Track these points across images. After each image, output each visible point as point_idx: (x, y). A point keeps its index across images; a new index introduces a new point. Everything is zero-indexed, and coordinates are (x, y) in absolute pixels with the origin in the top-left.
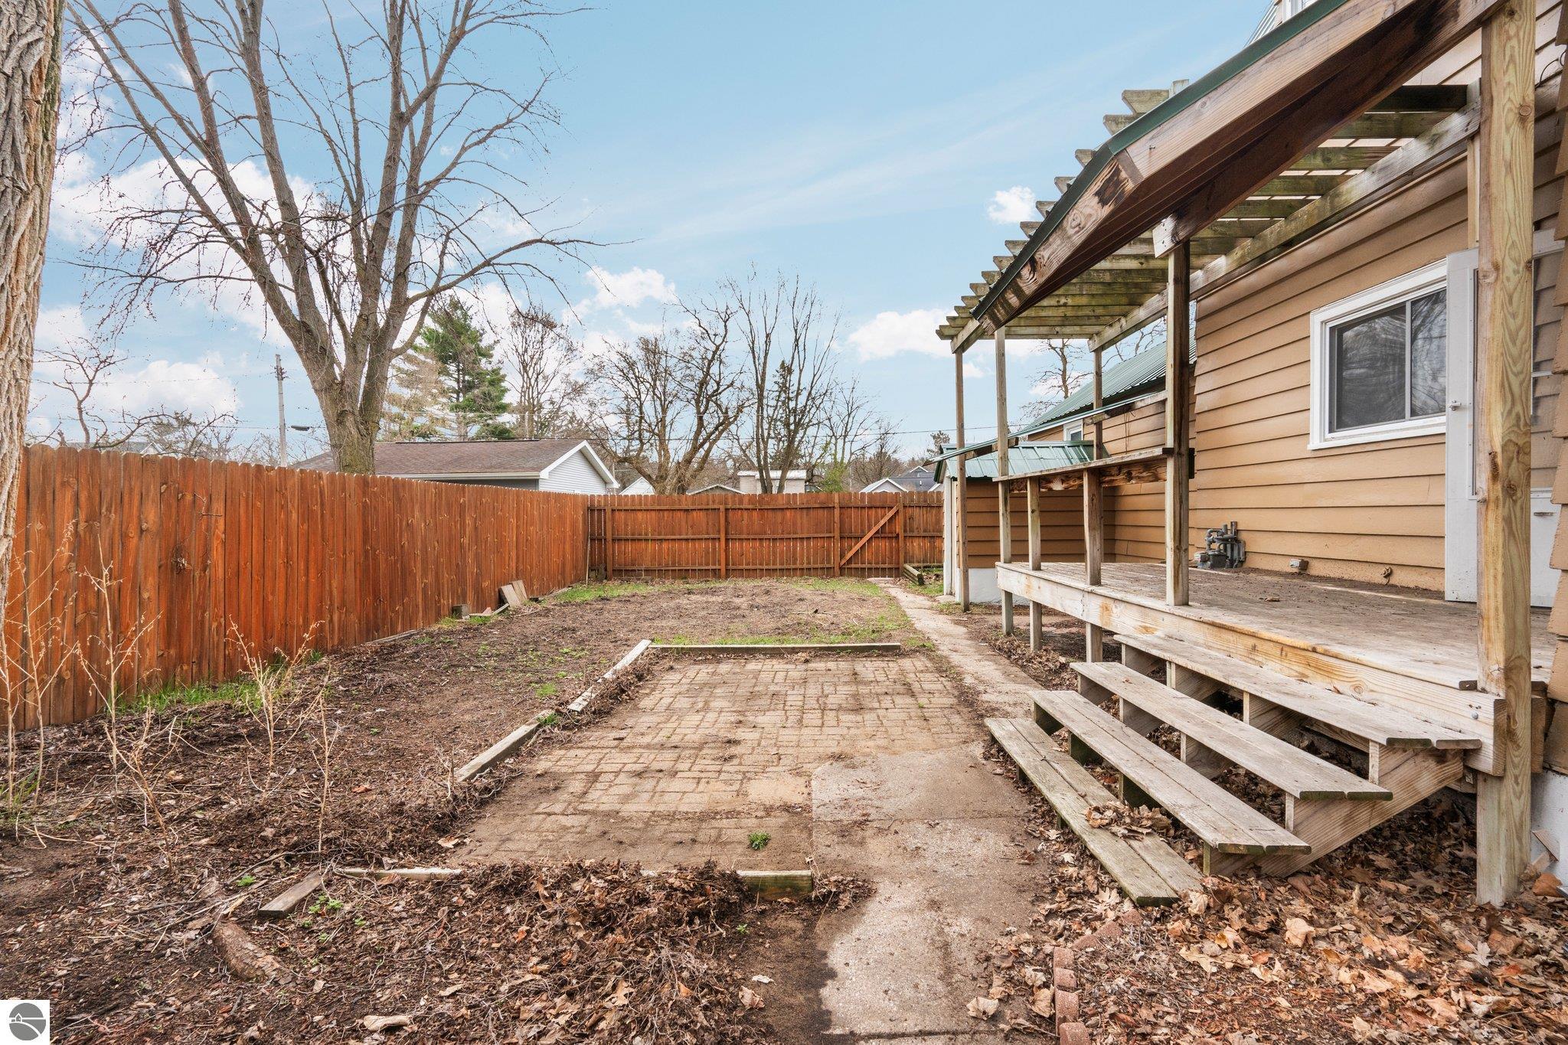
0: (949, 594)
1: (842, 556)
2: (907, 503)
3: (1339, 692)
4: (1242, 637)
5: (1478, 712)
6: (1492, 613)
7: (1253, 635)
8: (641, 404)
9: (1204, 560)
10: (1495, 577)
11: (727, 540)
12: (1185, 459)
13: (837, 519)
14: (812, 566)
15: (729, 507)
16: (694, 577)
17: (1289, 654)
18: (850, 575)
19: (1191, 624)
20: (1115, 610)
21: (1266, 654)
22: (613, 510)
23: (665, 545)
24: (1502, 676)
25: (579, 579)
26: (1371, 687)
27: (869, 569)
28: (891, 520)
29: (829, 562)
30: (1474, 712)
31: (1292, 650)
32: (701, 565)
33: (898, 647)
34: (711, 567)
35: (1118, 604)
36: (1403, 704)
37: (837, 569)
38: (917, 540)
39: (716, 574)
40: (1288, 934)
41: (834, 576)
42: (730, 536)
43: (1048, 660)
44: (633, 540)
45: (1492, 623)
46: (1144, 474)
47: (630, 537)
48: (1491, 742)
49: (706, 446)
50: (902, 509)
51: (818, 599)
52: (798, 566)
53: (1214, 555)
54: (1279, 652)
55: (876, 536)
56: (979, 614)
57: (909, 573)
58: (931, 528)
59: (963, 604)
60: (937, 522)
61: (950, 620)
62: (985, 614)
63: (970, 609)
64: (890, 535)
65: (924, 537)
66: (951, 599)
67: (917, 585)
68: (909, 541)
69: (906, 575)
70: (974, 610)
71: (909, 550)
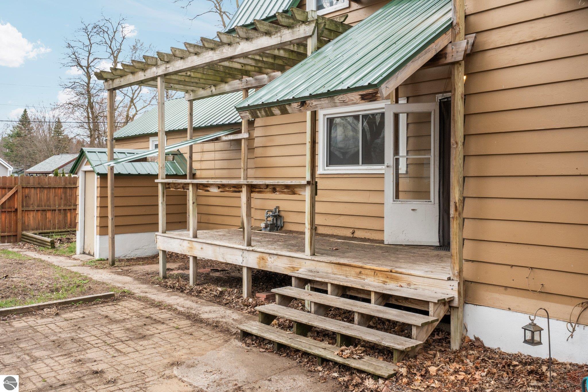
0: (82, 254)
2: (24, 185)
3: (402, 287)
4: (354, 268)
5: (453, 287)
6: (455, 255)
7: (361, 267)
9: (266, 227)
10: (456, 242)
12: (314, 186)
17: (378, 274)
19: (324, 264)
20: (269, 259)
21: (367, 275)
24: (458, 275)
26: (415, 283)
28: (11, 197)
30: (452, 287)
31: (379, 272)
33: (113, 295)
35: (272, 256)
36: (427, 288)
38: (32, 213)
40: (431, 372)
43: (211, 290)
45: (455, 257)
46: (285, 190)
48: (457, 296)
50: (20, 190)
53: (271, 224)
54: (373, 273)
56: (123, 266)
57: (34, 240)
58: (43, 204)
59: (111, 260)
60: (48, 199)
61: (110, 272)
62: (127, 266)
63: (117, 264)
64: (10, 210)
65: (38, 211)
66: (89, 257)
67: (48, 248)
68: (26, 215)
69: (28, 241)
70: (122, 264)
71: (26, 220)
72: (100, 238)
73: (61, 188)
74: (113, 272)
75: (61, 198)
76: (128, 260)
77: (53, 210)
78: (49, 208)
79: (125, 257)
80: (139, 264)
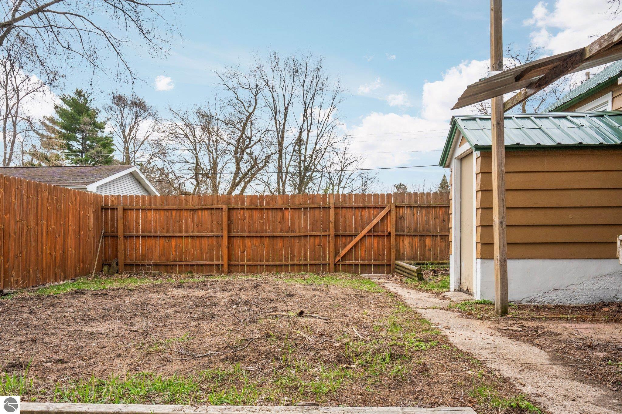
0: (458, 291)
1: (337, 254)
2: (398, 204)
8: (197, 154)
11: (230, 237)
13: (332, 218)
14: (308, 262)
15: (232, 206)
16: (198, 272)
18: (345, 271)
22: (125, 209)
23: (173, 242)
25: (86, 273)
27: (363, 265)
28: (383, 219)
29: (324, 259)
32: (206, 260)
34: (215, 263)
37: (332, 265)
38: (407, 239)
39: (219, 269)
41: (329, 272)
42: (233, 234)
44: (143, 237)
47: (140, 233)
49: (243, 184)
50: (393, 209)
51: (309, 295)
52: (296, 262)
55: (369, 235)
56: (526, 320)
57: (404, 269)
58: (421, 228)
59: (499, 304)
60: (428, 222)
61: (495, 329)
62: (533, 319)
63: (512, 312)
64: (382, 234)
65: (415, 236)
66: (465, 296)
67: (415, 280)
68: (401, 239)
69: (399, 271)
70: (523, 314)
71: (401, 248)
72: (482, 263)
73: (443, 207)
74: (499, 330)
75: (444, 220)
76: (537, 308)
77: (433, 236)
78: (428, 233)
79: (531, 301)
80: (561, 319)
